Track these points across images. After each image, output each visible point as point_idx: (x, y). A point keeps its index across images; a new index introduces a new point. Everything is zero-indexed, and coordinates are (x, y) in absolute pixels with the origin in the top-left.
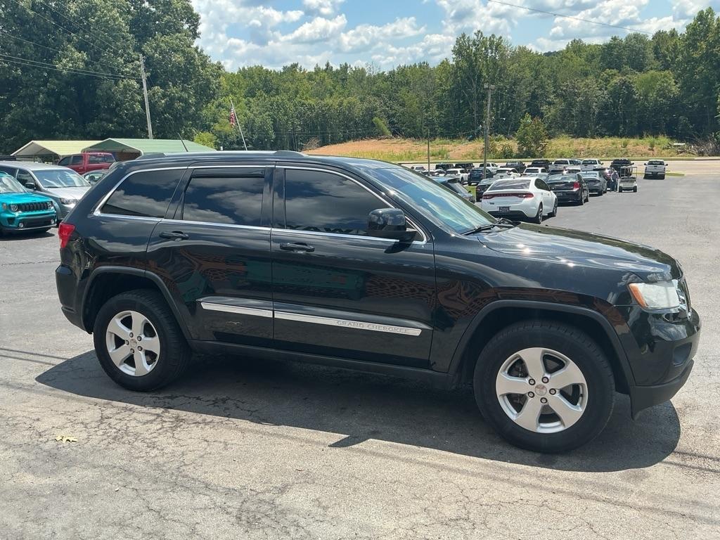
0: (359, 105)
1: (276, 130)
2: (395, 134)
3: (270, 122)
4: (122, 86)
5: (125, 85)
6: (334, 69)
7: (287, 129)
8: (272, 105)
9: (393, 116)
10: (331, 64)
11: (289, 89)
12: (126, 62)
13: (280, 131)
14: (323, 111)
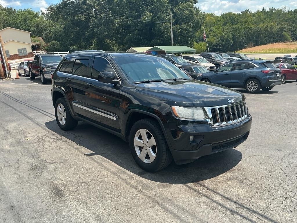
0: (276, 26)
1: (233, 40)
2: (293, 40)
3: (231, 36)
4: (164, 25)
5: (165, 25)
6: (266, 11)
7: (239, 39)
8: (233, 29)
9: (294, 31)
10: (265, 9)
11: (243, 21)
12: (167, 16)
13: (236, 40)
14: (257, 30)
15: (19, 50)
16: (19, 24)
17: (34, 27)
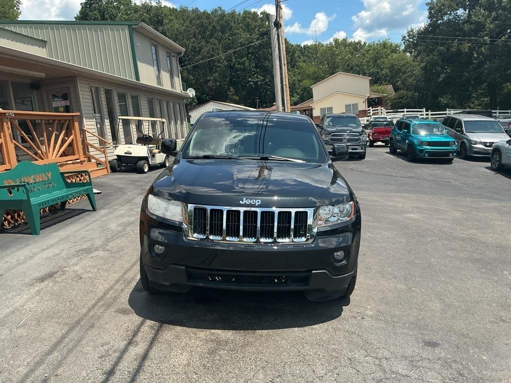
15: (348, 107)
16: (365, 65)
17: (387, 68)
